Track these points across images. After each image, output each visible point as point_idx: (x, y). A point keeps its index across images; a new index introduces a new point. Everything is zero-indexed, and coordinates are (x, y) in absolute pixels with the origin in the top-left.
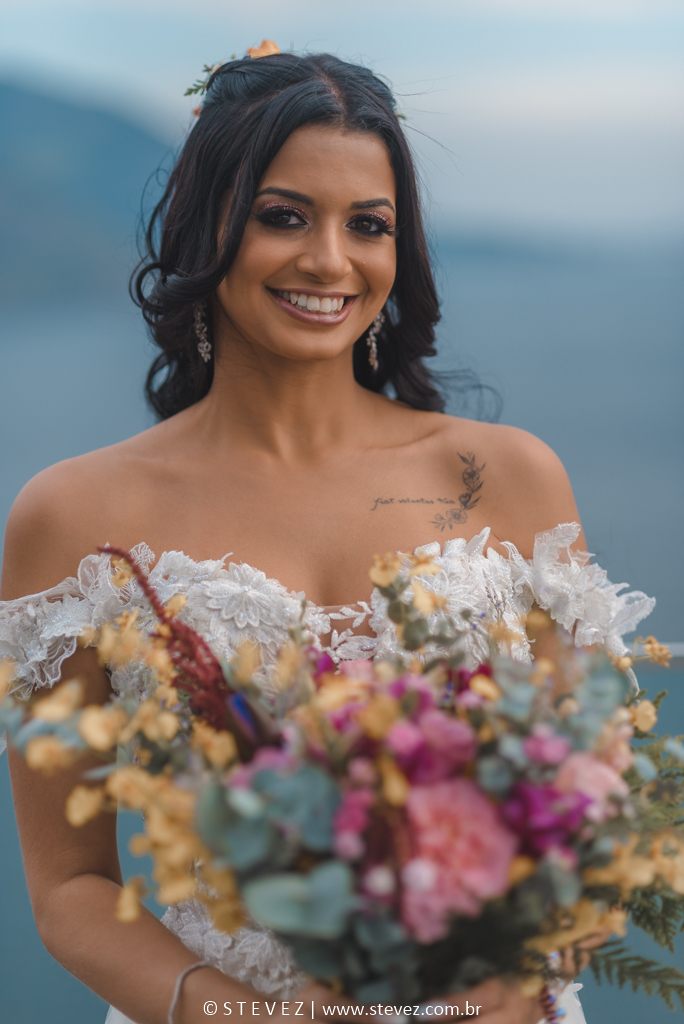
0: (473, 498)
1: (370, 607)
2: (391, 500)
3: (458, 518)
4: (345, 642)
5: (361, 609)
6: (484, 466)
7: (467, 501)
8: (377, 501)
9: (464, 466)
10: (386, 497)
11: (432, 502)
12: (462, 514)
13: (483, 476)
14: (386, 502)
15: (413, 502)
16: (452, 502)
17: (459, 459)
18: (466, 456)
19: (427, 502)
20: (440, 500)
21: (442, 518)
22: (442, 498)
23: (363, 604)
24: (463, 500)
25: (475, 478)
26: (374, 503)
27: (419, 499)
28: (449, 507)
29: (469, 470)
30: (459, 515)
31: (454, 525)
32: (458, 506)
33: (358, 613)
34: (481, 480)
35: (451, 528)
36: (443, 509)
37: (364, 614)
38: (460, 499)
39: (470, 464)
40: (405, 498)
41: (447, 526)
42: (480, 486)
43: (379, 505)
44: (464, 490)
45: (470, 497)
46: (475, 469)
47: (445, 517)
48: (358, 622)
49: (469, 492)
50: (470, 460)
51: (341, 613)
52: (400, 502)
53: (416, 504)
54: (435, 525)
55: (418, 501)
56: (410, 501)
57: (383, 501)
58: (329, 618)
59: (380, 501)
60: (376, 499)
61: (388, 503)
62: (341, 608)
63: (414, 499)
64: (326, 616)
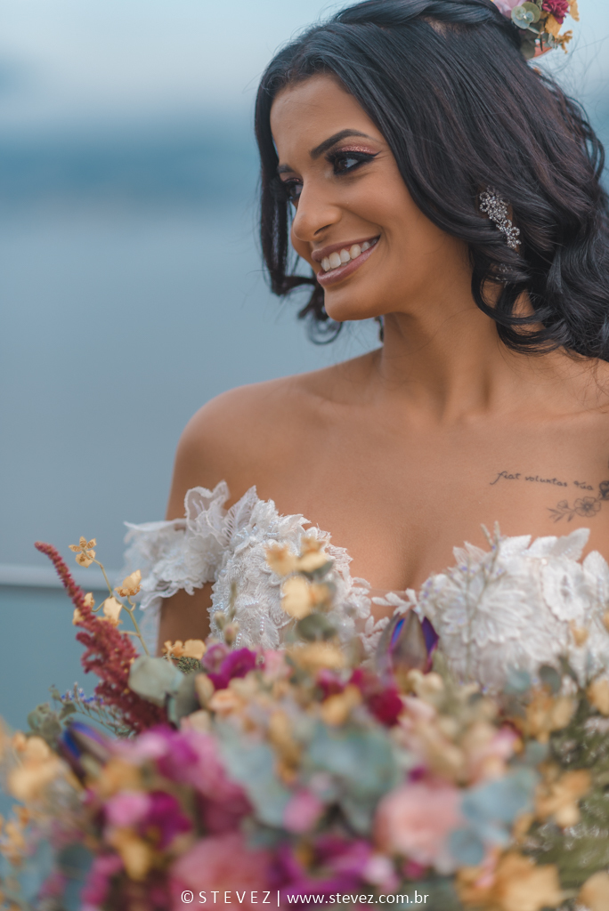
1: (417, 596)
2: (518, 475)
3: (587, 510)
5: (406, 598)
7: (607, 490)
8: (501, 474)
10: (513, 472)
11: (565, 484)
12: (595, 505)
14: (511, 477)
15: (542, 481)
16: (590, 488)
19: (560, 484)
20: (576, 483)
21: (566, 506)
22: (580, 482)
23: (411, 593)
24: (604, 487)
26: (497, 476)
27: (551, 478)
28: (583, 493)
30: (590, 506)
31: (576, 516)
32: (595, 493)
33: (402, 602)
35: (570, 520)
36: (572, 495)
37: (409, 604)
38: (600, 486)
40: (534, 476)
41: (566, 517)
43: (502, 479)
47: (571, 506)
48: (398, 612)
51: (386, 599)
52: (527, 479)
53: (544, 484)
54: (551, 513)
55: (548, 481)
56: (539, 479)
57: (508, 475)
58: (370, 603)
59: (504, 474)
60: (501, 471)
61: (513, 478)
62: (387, 593)
63: (544, 478)
64: (368, 600)
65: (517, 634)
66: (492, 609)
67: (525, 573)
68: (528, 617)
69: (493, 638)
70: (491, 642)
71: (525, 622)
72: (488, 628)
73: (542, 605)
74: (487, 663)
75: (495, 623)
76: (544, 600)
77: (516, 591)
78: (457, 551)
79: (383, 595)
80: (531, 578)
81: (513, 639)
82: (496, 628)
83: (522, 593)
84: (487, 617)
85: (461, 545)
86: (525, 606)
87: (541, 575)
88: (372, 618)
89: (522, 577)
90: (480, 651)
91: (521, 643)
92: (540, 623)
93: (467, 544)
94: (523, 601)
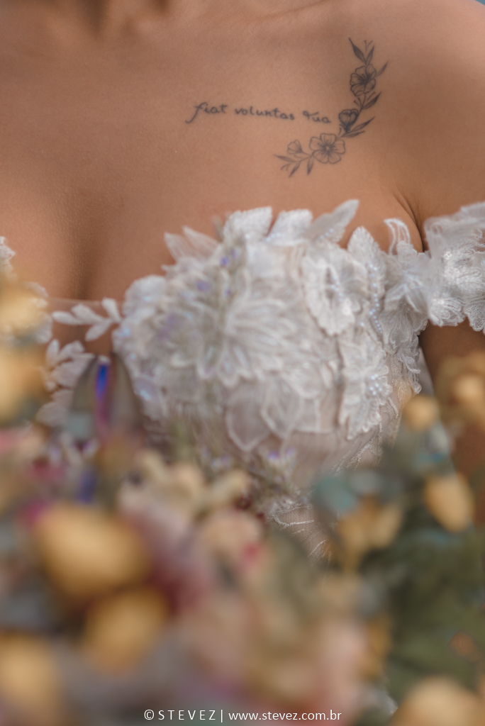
0: (361, 120)
1: (120, 309)
2: (223, 107)
3: (329, 153)
4: (69, 360)
5: (103, 313)
6: (385, 67)
7: (350, 123)
8: (199, 107)
9: (355, 63)
10: (215, 103)
11: (292, 117)
12: (339, 144)
13: (381, 83)
14: (214, 111)
15: (259, 114)
16: (326, 120)
17: (351, 49)
18: (362, 47)
19: (284, 116)
20: (306, 114)
21: (300, 150)
22: (311, 112)
23: (110, 304)
24: (345, 119)
25: (369, 86)
26: (194, 110)
27: (270, 109)
28: (318, 129)
29: (362, 72)
30: (332, 146)
31: (317, 164)
32: (334, 128)
33: (97, 318)
34: (377, 90)
35: (309, 171)
36: (304, 132)
37: (108, 322)
38: (340, 117)
39: (365, 61)
40: (246, 107)
41: (303, 167)
42: (375, 100)
43: (202, 114)
44: (348, 103)
45: (357, 115)
46: (370, 70)
47: (306, 149)
48: (92, 335)
49: (358, 108)
50: (366, 55)
51: (73, 314)
52: (237, 112)
53: (263, 118)
54: (281, 163)
55: (267, 113)
56: (254, 111)
57: (209, 108)
58: (50, 320)
59: (204, 107)
60: (199, 103)
61: (217, 112)
62: (74, 305)
63: (262, 109)
64: (47, 317)
65: (279, 364)
66: (240, 329)
67: (281, 273)
68: (289, 338)
69: (246, 373)
70: (243, 381)
71: (286, 344)
72: (235, 359)
73: (307, 319)
74: (239, 410)
75: (245, 350)
76: (309, 310)
77: (270, 301)
78: (171, 240)
79: (68, 309)
80: (289, 281)
81: (274, 373)
82: (248, 359)
83: (280, 304)
84: (233, 342)
85: (178, 231)
86: (285, 321)
87: (300, 272)
88: (55, 344)
89: (277, 279)
90: (226, 392)
91: (284, 376)
92: (306, 345)
93: (188, 231)
94: (282, 315)
